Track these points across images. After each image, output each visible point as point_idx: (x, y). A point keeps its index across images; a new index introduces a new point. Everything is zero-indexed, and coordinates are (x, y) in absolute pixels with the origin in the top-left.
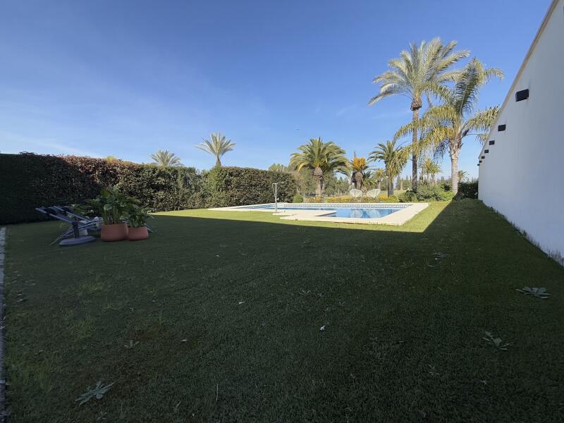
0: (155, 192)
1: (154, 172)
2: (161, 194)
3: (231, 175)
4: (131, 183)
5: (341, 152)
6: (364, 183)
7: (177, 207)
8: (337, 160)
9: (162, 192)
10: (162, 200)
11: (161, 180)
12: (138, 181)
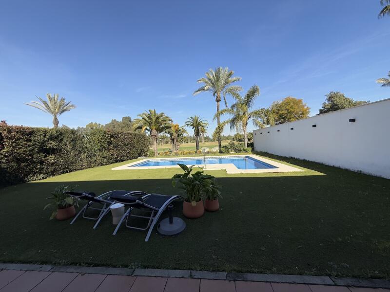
0: (46, 156)
1: (45, 136)
2: (51, 158)
3: (112, 136)
4: (20, 148)
5: (170, 120)
6: (179, 140)
7: (67, 170)
8: (166, 125)
9: (53, 156)
10: (53, 164)
11: (53, 144)
12: (29, 146)
